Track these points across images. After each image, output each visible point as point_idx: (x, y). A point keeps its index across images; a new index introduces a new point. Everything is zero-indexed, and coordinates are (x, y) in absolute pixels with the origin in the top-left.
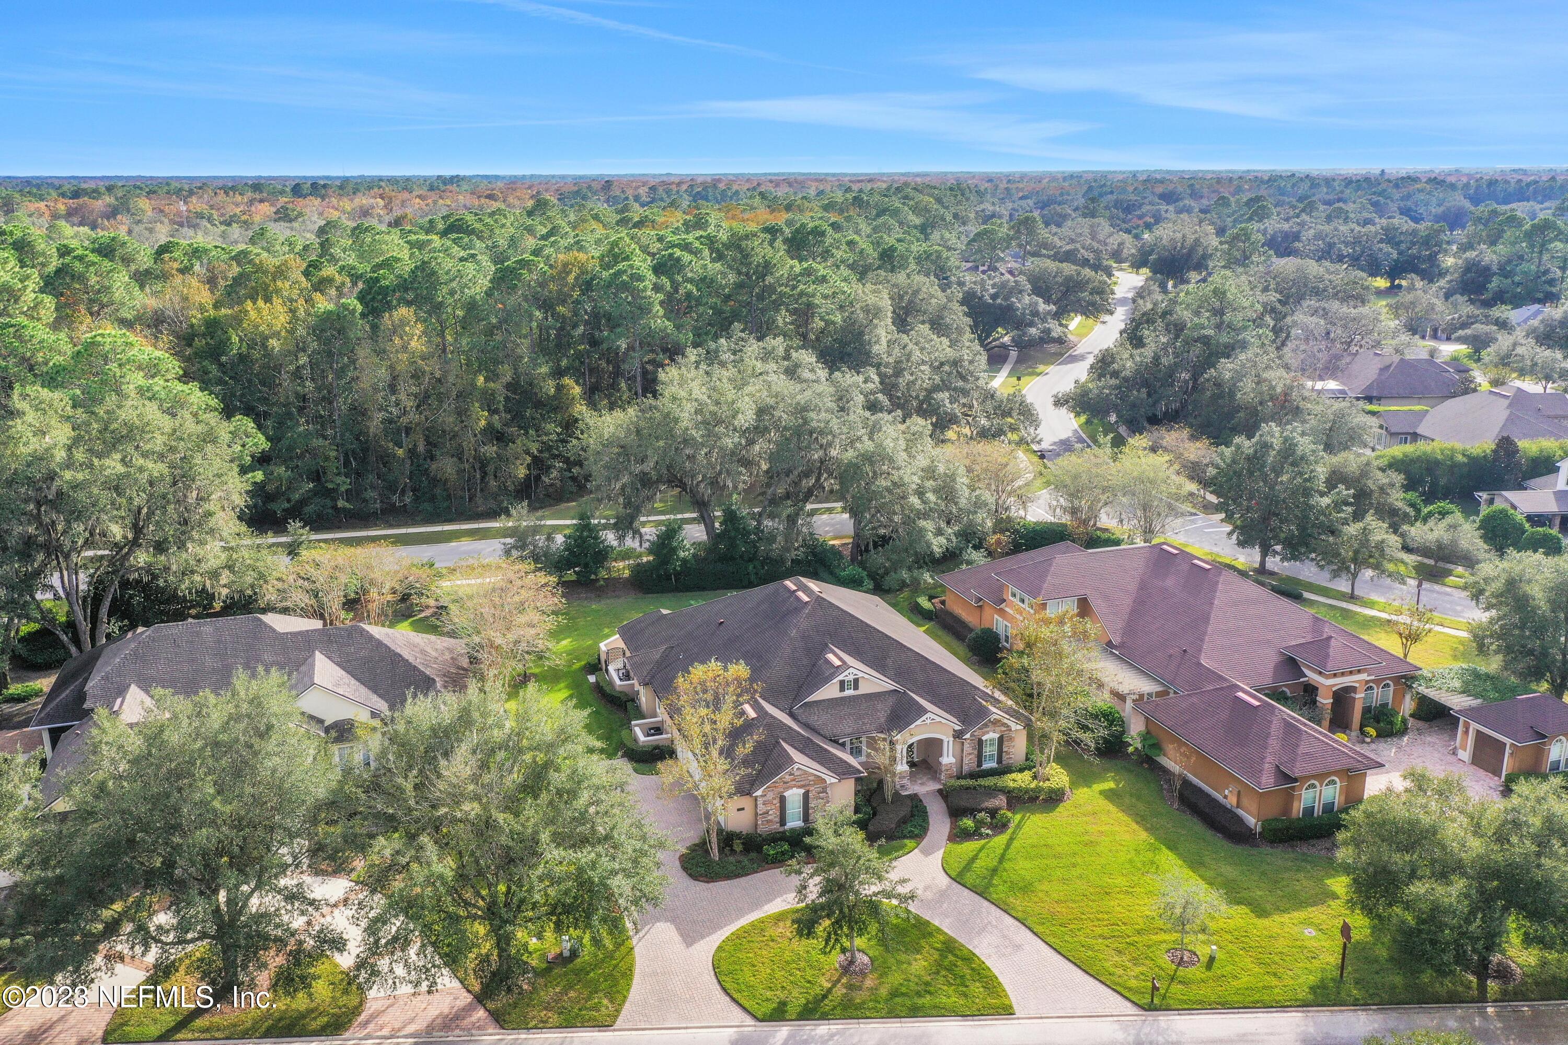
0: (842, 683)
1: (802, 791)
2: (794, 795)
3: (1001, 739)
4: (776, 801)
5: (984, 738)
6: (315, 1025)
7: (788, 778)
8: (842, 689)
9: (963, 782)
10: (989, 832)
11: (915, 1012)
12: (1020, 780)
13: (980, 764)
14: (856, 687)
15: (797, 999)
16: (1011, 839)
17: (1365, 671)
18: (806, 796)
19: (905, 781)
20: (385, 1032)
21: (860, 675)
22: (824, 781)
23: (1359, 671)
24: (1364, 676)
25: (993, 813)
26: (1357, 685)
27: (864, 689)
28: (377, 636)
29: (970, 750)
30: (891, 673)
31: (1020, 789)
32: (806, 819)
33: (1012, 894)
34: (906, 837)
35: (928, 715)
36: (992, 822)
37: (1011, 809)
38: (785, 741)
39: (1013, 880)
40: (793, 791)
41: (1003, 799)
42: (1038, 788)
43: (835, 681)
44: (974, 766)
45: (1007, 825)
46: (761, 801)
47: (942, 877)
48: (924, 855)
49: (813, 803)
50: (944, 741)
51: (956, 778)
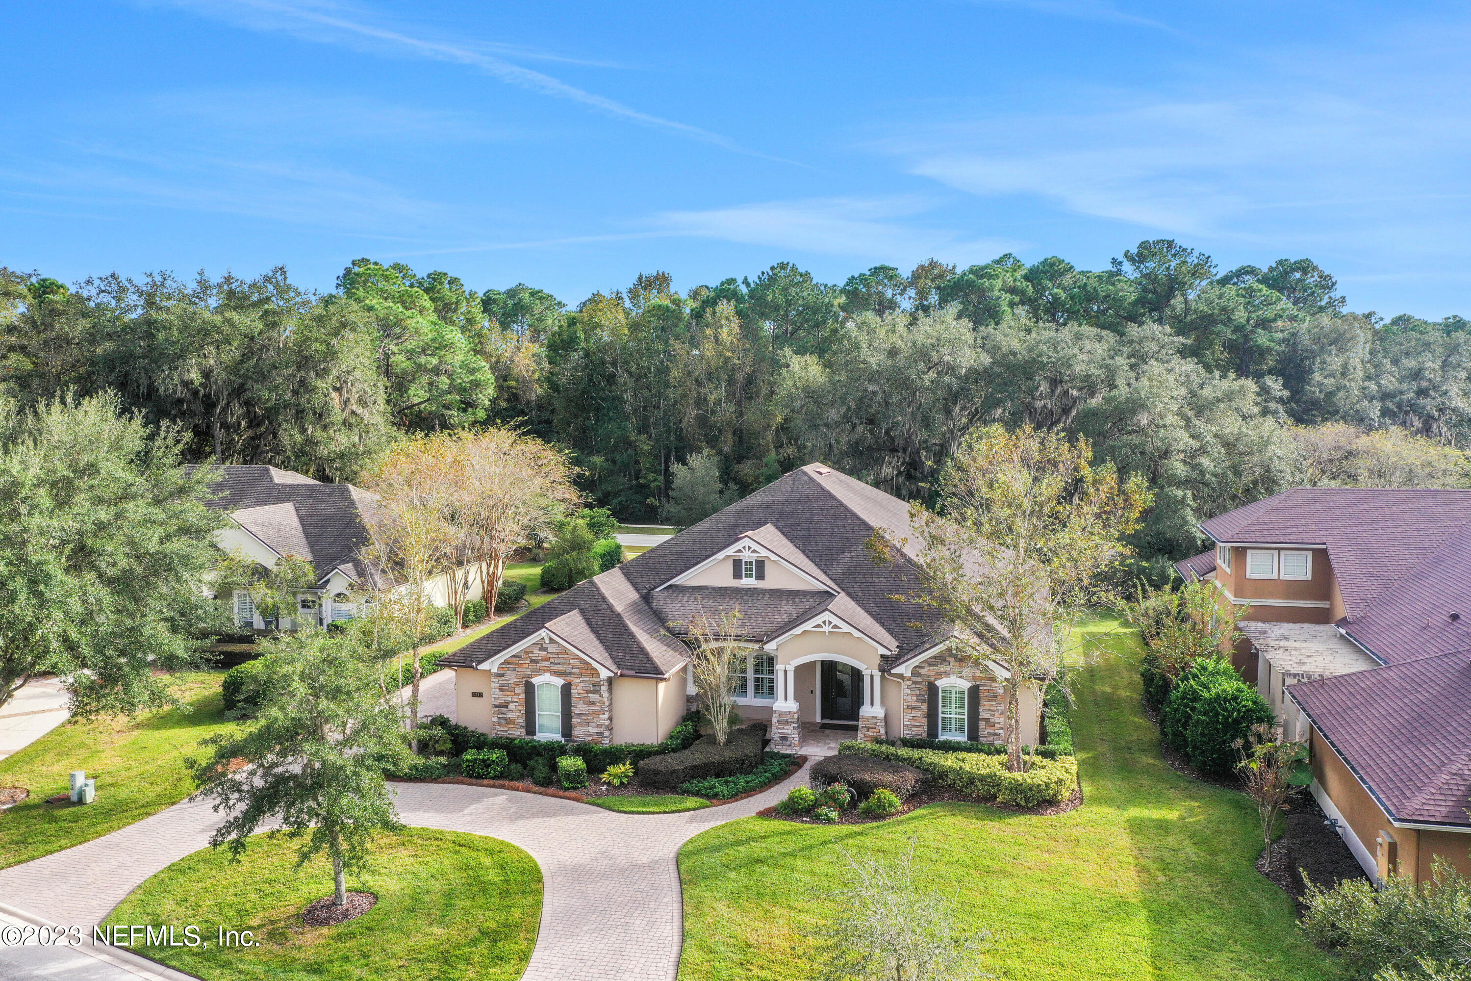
0: (737, 563)
1: (559, 682)
2: (548, 690)
3: (974, 693)
4: (520, 689)
5: (941, 683)
7: (537, 653)
8: (737, 575)
9: (887, 749)
10: (834, 815)
13: (933, 727)
14: (761, 576)
18: (566, 691)
19: (788, 735)
21: (764, 553)
22: (595, 673)
25: (863, 791)
27: (774, 580)
28: (356, 497)
29: (912, 701)
30: (838, 570)
31: (959, 773)
32: (567, 730)
33: (734, 897)
34: (697, 794)
35: (826, 616)
36: (853, 803)
37: (914, 799)
38: (583, 612)
39: (768, 881)
40: (547, 678)
41: (910, 778)
42: (992, 776)
43: (721, 555)
44: (922, 732)
45: (877, 814)
46: (496, 682)
47: (669, 849)
48: (691, 820)
49: (578, 707)
50: (866, 673)
51: (878, 742)
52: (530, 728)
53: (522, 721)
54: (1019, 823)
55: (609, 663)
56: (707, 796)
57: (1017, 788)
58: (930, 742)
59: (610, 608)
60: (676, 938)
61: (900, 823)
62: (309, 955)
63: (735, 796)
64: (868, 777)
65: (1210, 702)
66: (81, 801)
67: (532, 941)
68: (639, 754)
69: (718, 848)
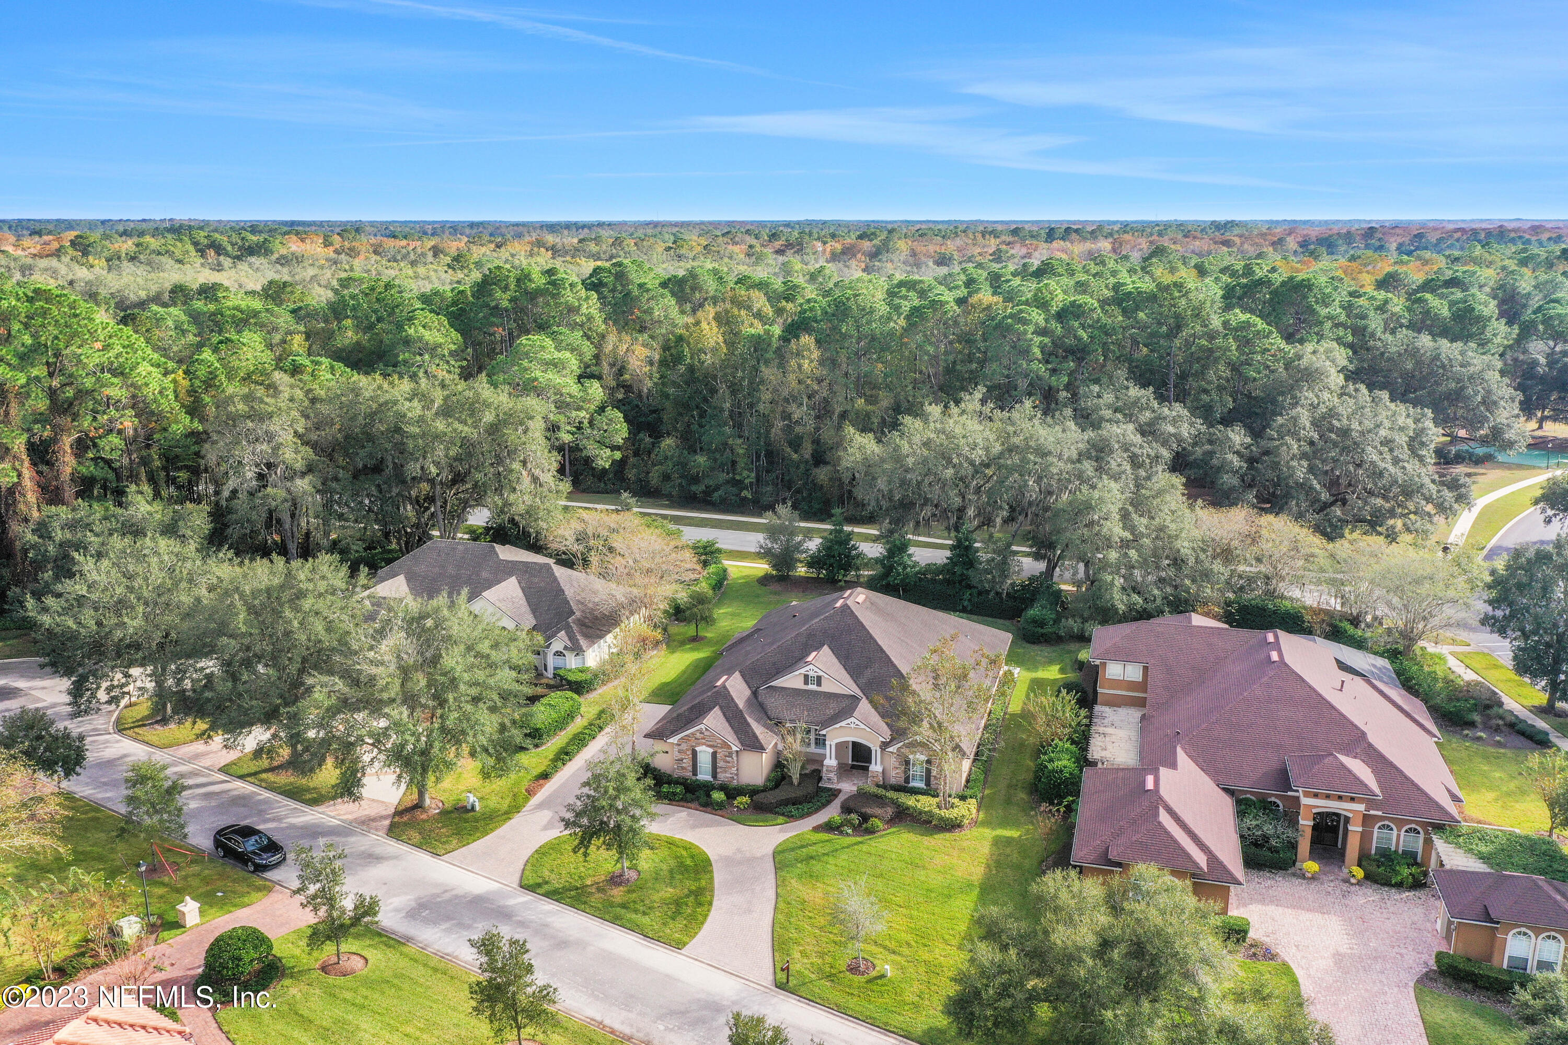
0: (806, 677)
1: (711, 750)
2: (704, 754)
3: (929, 762)
4: (689, 752)
5: (912, 757)
6: (308, 796)
7: (698, 735)
8: (806, 683)
9: (881, 792)
10: (850, 831)
11: (616, 920)
12: (924, 803)
13: (907, 780)
14: (819, 684)
15: (556, 884)
16: (861, 843)
17: (1360, 801)
18: (714, 755)
19: (832, 775)
20: (332, 814)
21: (821, 673)
22: (730, 747)
23: (1352, 799)
24: (1361, 807)
25: (865, 818)
26: (1350, 815)
27: (827, 687)
28: (557, 574)
29: (897, 764)
30: (863, 681)
31: (915, 809)
32: (714, 775)
33: (800, 877)
34: (783, 815)
35: (852, 719)
36: (860, 825)
37: (891, 822)
38: (721, 708)
39: (815, 869)
40: (703, 748)
41: (889, 811)
42: (930, 812)
43: (797, 673)
44: (901, 781)
45: (871, 831)
46: (676, 749)
47: (769, 849)
48: (781, 831)
49: (720, 764)
50: (873, 749)
51: (878, 786)
52: (695, 773)
53: (690, 768)
54: (941, 839)
55: (737, 743)
56: (788, 816)
57: (941, 819)
58: (904, 788)
59: (736, 705)
60: (774, 897)
61: (882, 836)
62: (618, 900)
63: (802, 817)
64: (869, 811)
65: (1050, 772)
66: (473, 809)
67: (712, 896)
68: (753, 792)
69: (793, 850)
